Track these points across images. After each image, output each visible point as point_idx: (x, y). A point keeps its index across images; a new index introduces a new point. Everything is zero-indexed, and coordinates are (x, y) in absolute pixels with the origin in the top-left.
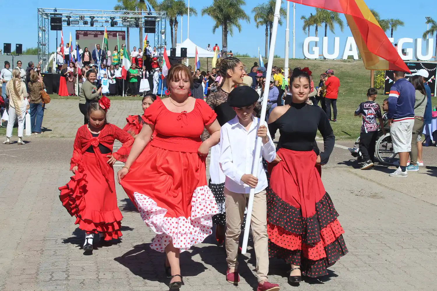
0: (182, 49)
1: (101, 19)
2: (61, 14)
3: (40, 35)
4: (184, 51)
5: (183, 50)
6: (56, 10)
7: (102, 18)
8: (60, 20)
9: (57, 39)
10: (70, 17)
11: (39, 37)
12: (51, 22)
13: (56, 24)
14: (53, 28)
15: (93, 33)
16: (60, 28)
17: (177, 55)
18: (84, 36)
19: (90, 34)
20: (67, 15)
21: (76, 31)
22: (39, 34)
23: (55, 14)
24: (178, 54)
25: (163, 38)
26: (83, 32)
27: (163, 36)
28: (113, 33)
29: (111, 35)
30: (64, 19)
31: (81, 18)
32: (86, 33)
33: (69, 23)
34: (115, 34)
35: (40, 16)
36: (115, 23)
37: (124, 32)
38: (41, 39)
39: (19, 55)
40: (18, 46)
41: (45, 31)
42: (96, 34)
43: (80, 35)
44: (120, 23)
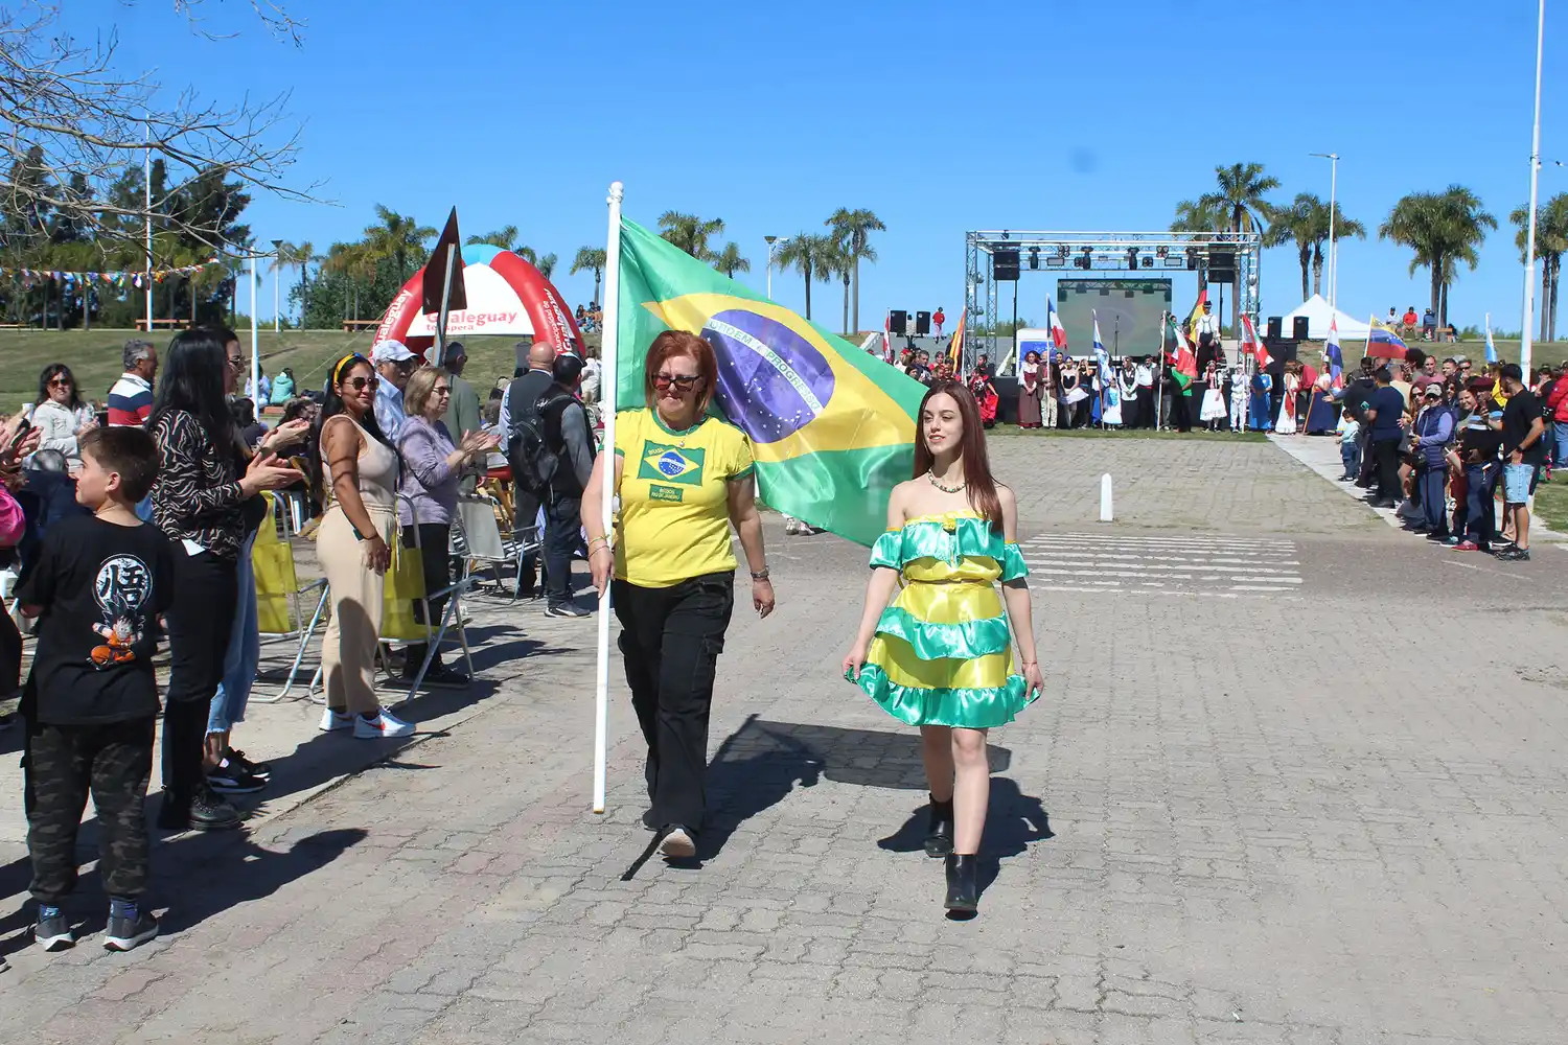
0: (1296, 319)
1: (1116, 252)
2: (1018, 244)
3: (971, 292)
4: (1301, 325)
5: (1299, 322)
6: (1006, 235)
7: (1117, 249)
8: (1014, 257)
9: (1015, 299)
10: (1038, 249)
11: (967, 295)
12: (995, 263)
13: (1005, 266)
14: (1000, 275)
15: (1100, 285)
16: (1014, 275)
17: (1283, 335)
18: (1077, 292)
19: (1090, 288)
20: (1031, 245)
21: (1059, 280)
22: (968, 289)
23: (1004, 244)
24: (1287, 331)
25: (1253, 294)
26: (1075, 285)
27: (1253, 289)
28: (1144, 284)
29: (1140, 289)
30: (1025, 255)
31: (1064, 251)
32: (1082, 286)
33: (1034, 264)
34: (1149, 287)
35: (971, 248)
36: (1148, 262)
37: (1169, 281)
38: (971, 301)
39: (922, 337)
40: (920, 316)
41: (981, 281)
42: (1105, 286)
43: (1069, 292)
44: (1158, 261)
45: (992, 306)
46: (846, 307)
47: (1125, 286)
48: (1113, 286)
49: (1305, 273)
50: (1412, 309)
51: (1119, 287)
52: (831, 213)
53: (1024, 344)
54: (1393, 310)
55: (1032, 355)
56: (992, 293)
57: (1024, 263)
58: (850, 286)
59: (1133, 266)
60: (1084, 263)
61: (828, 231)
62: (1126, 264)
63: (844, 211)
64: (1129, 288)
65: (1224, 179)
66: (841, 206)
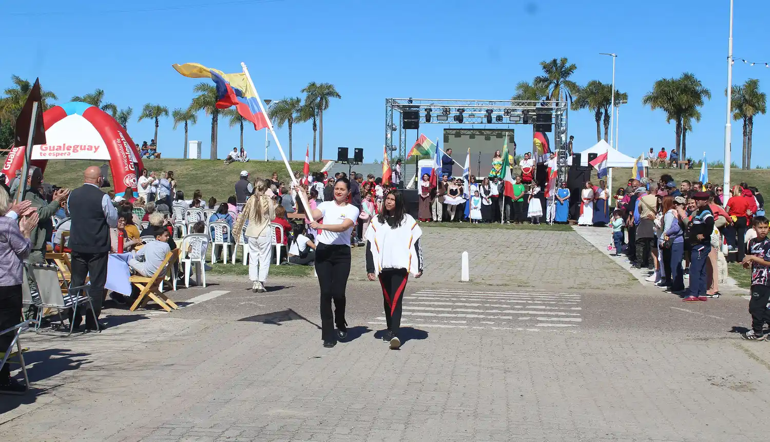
0: (590, 154)
1: (479, 112)
2: (418, 107)
3: (389, 136)
5: (592, 156)
6: (411, 101)
7: (480, 110)
8: (416, 115)
10: (431, 110)
11: (387, 138)
12: (404, 118)
13: (410, 120)
14: (407, 126)
15: (469, 132)
16: (416, 126)
17: (582, 164)
18: (456, 137)
19: (464, 134)
20: (426, 107)
21: (445, 129)
22: (386, 134)
23: (410, 107)
24: (584, 162)
26: (454, 132)
28: (497, 132)
29: (494, 135)
30: (423, 114)
31: (446, 112)
32: (458, 133)
33: (428, 119)
34: (500, 134)
35: (389, 109)
36: (499, 118)
37: (513, 130)
38: (389, 142)
39: (358, 164)
40: (357, 151)
41: (395, 130)
42: (473, 133)
43: (450, 136)
44: (506, 119)
45: (403, 145)
46: (315, 145)
47: (485, 133)
48: (478, 133)
49: (598, 126)
50: (663, 149)
51: (482, 134)
52: (306, 85)
53: (423, 169)
54: (652, 150)
55: (426, 175)
56: (403, 137)
57: (422, 120)
58: (318, 132)
59: (489, 121)
60: (459, 119)
61: (303, 97)
62: (485, 120)
63: (314, 84)
64: (488, 135)
65: (547, 68)
66: (311, 81)
